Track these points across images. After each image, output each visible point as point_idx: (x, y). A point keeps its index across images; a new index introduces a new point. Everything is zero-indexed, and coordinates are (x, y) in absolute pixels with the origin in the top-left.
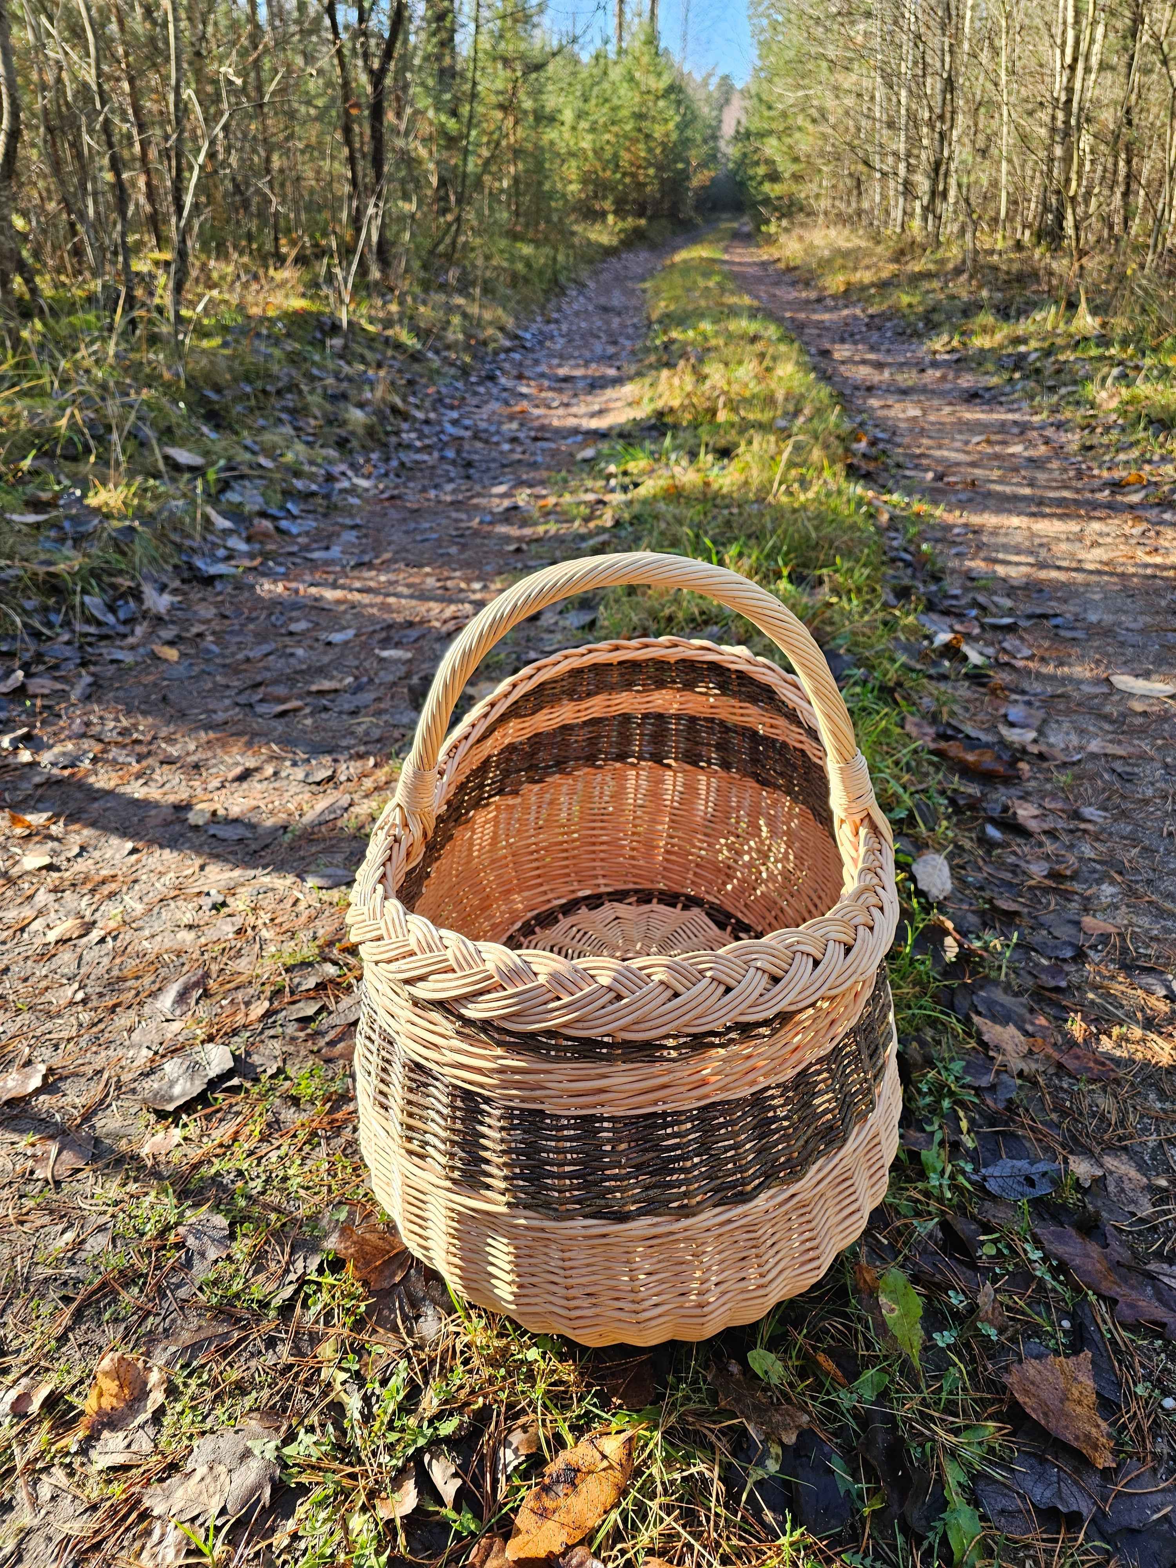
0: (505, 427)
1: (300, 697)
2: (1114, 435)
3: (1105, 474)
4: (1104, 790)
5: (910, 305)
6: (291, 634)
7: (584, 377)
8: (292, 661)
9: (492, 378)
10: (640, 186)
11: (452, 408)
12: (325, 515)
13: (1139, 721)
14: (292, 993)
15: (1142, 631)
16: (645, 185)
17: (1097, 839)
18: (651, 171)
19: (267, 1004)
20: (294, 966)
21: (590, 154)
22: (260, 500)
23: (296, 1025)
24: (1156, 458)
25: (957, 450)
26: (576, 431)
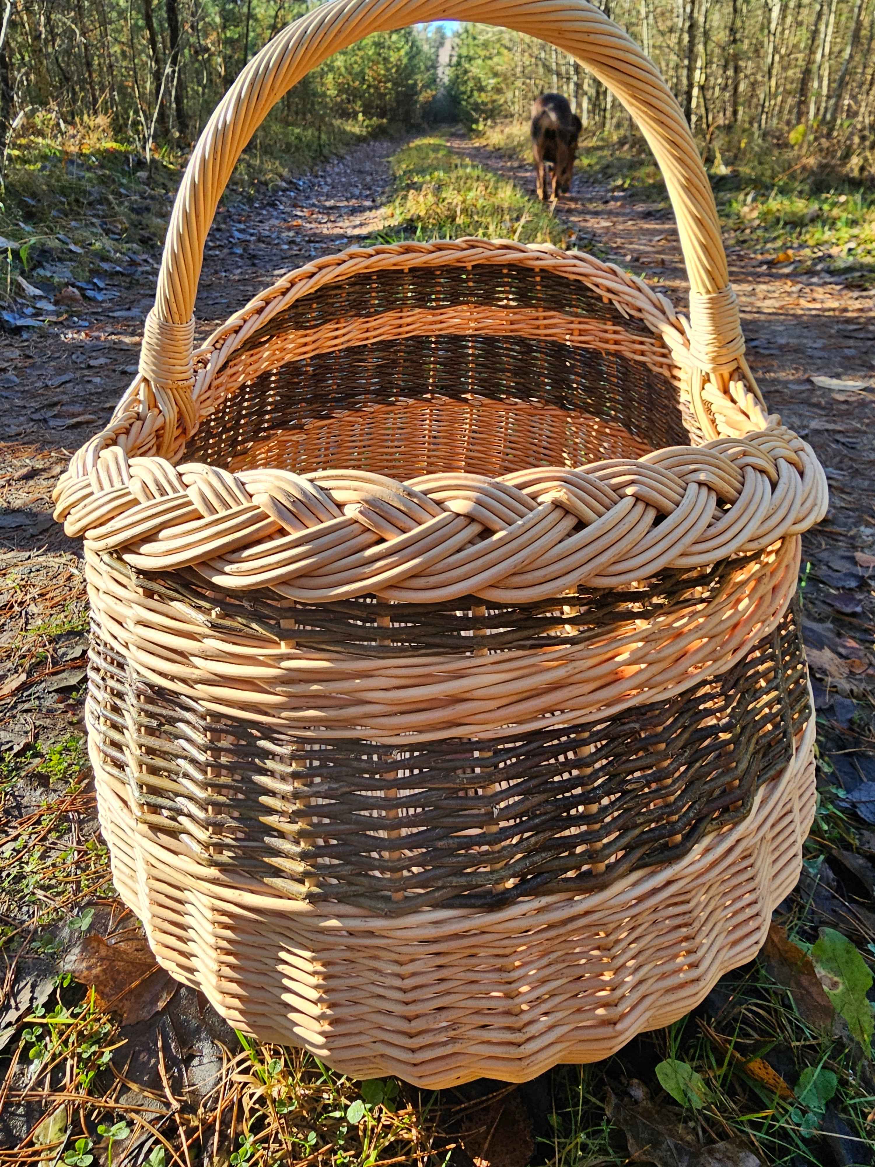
0: (284, 235)
1: (94, 413)
2: (759, 232)
3: (759, 257)
4: (835, 456)
5: (589, 165)
6: (89, 367)
7: (347, 207)
8: (89, 386)
9: (273, 205)
10: (382, 96)
11: (240, 222)
12: (128, 288)
13: (844, 407)
14: (55, 663)
15: (822, 349)
16: (386, 94)
17: (843, 492)
18: (389, 85)
19: (23, 677)
20: (60, 636)
21: (343, 70)
22: (70, 275)
23: (56, 696)
24: (795, 245)
25: (645, 245)
26: (342, 236)
